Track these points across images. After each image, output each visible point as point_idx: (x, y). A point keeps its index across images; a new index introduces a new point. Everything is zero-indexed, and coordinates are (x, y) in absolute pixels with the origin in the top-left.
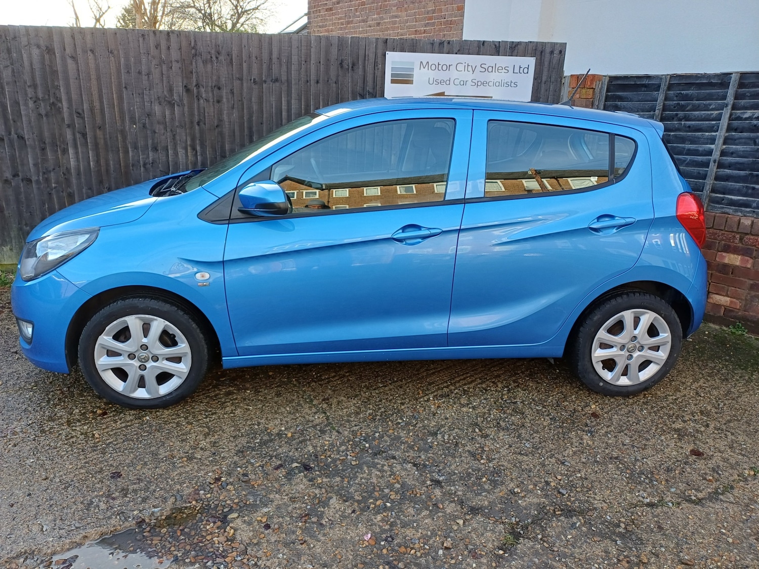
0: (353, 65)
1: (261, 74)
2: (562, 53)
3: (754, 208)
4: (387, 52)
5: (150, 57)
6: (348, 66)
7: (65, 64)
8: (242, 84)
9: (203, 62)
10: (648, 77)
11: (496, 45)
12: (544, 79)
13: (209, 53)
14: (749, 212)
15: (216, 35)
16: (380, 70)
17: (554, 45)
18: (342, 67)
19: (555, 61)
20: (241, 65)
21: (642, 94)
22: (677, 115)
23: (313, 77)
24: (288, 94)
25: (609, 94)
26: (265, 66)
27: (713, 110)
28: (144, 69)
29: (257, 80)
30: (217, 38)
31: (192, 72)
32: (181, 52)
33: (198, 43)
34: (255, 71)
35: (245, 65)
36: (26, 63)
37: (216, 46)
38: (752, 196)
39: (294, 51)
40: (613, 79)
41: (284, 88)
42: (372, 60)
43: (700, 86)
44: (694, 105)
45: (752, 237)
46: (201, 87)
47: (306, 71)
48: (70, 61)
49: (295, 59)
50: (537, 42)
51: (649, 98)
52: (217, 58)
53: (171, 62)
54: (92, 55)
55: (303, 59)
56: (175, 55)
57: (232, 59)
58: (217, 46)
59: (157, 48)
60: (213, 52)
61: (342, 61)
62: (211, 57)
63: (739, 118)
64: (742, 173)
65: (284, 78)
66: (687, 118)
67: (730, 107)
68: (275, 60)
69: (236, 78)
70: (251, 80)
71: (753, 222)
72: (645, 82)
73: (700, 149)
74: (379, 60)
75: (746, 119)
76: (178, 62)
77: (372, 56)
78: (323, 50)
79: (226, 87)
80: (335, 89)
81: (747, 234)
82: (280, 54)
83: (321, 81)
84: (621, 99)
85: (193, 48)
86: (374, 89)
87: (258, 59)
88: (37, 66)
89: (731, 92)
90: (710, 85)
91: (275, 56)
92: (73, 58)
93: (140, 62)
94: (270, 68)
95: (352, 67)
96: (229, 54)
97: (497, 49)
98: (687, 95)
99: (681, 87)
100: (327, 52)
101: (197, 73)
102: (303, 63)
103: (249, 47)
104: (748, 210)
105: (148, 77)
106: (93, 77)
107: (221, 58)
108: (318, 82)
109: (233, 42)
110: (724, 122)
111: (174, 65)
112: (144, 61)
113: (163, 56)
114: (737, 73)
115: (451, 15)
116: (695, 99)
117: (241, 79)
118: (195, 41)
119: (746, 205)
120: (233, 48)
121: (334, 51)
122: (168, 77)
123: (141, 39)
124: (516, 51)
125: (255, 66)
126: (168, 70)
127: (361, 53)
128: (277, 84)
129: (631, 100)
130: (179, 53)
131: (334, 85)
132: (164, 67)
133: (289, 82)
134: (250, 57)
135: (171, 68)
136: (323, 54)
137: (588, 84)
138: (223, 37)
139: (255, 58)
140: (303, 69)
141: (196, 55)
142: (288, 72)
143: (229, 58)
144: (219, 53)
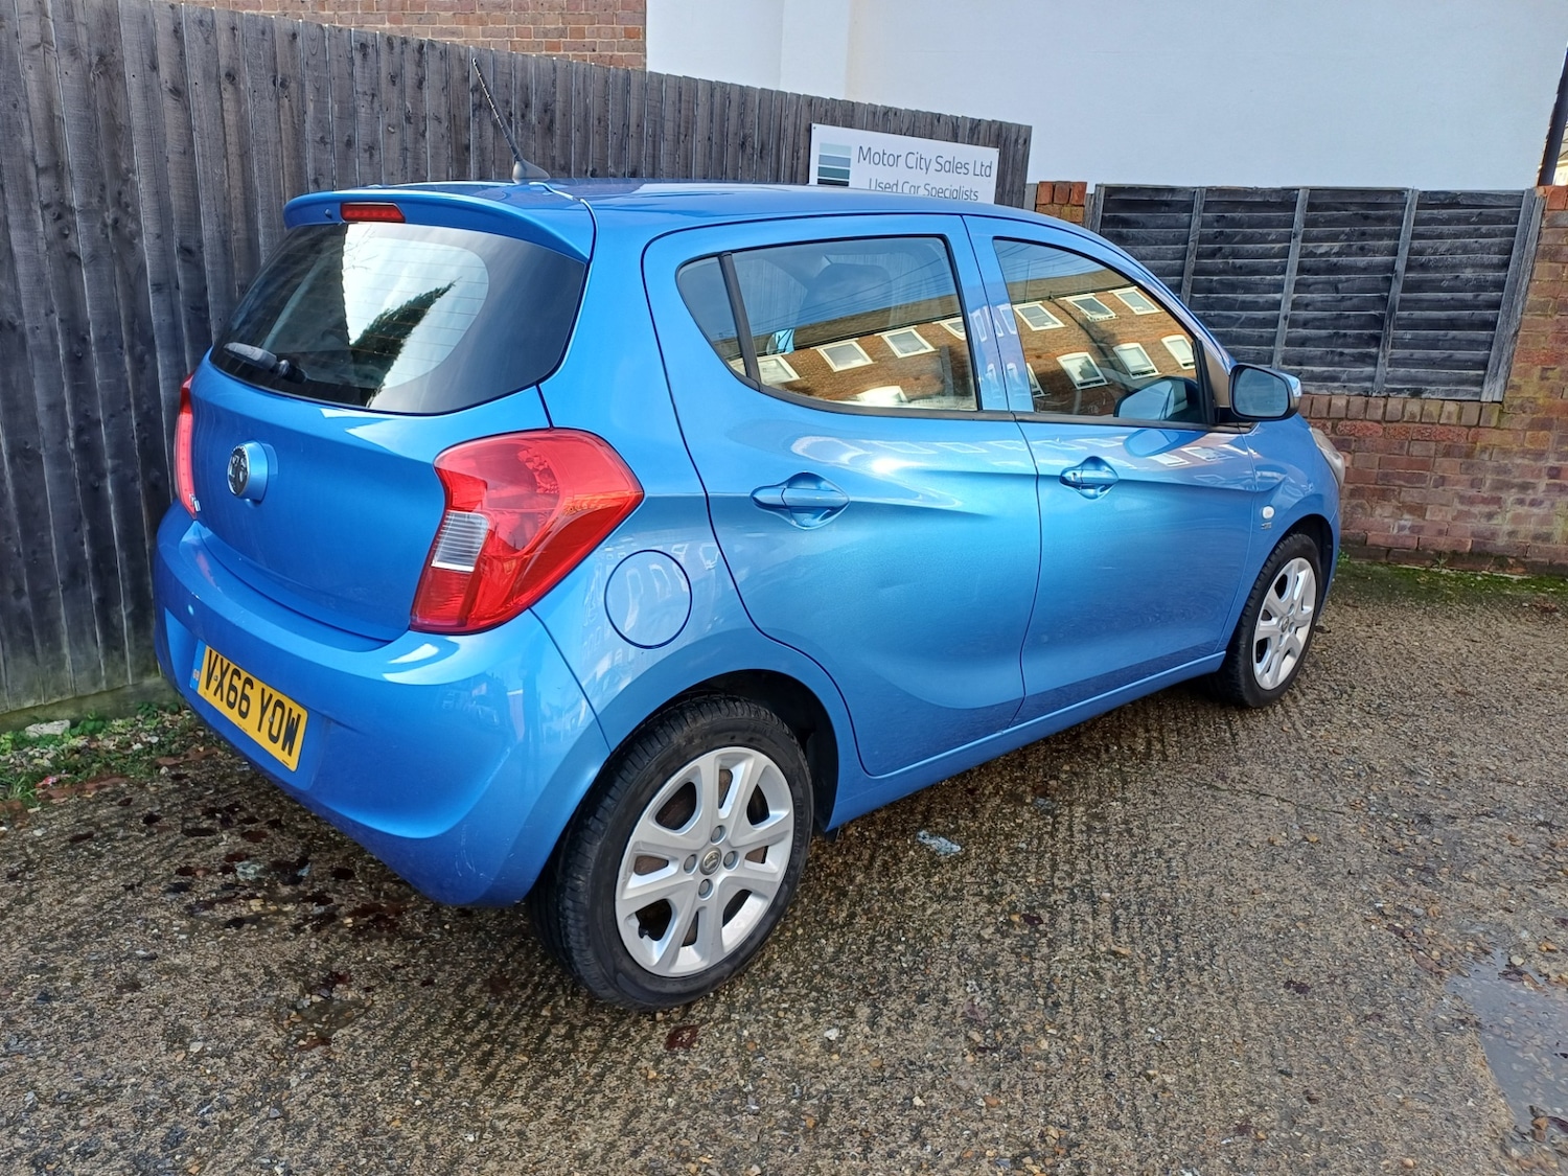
0: (762, 147)
1: (604, 159)
2: (1027, 142)
3: (1343, 382)
4: (814, 125)
5: (376, 104)
6: (754, 148)
7: (152, 112)
10: (1172, 190)
11: (953, 124)
12: (1007, 187)
13: (508, 102)
14: (1337, 388)
15: (523, 62)
16: (802, 161)
17: (1017, 128)
18: (744, 150)
19: (1019, 157)
20: (568, 135)
21: (1162, 216)
22: (1220, 249)
25: (1107, 215)
26: (612, 141)
27: (1272, 242)
28: (361, 135)
29: (599, 171)
30: (525, 69)
31: (467, 148)
32: (447, 95)
34: (594, 152)
35: (575, 137)
36: (35, 100)
37: (521, 87)
38: (1340, 364)
39: (669, 112)
40: (1111, 191)
42: (790, 139)
43: (1252, 206)
44: (1244, 235)
45: (1349, 423)
48: (168, 102)
49: (669, 126)
50: (1001, 123)
51: (1172, 222)
52: (523, 116)
53: (425, 118)
54: (230, 88)
55: (682, 130)
56: (432, 101)
57: (552, 122)
58: (524, 87)
59: (394, 83)
60: (514, 101)
61: (745, 137)
62: (511, 114)
63: (1311, 254)
64: (1323, 332)
66: (1236, 255)
67: (1300, 238)
68: (633, 128)
70: (587, 171)
71: (1348, 402)
72: (1167, 197)
73: (1261, 300)
74: (802, 143)
75: (1322, 255)
76: (438, 120)
77: (790, 131)
78: (717, 111)
81: (1341, 419)
82: (641, 117)
84: (1127, 223)
85: (475, 89)
87: (602, 123)
88: (68, 109)
89: (1299, 215)
90: (1267, 205)
91: (633, 121)
92: (178, 92)
93: (354, 113)
94: (622, 148)
95: (762, 152)
96: (547, 109)
97: (954, 130)
98: (1233, 219)
99: (1222, 207)
100: (724, 119)
101: (482, 150)
102: (682, 137)
103: (586, 95)
104: (1336, 384)
105: (371, 155)
106: (233, 149)
107: (533, 117)
109: (557, 82)
110: (1293, 261)
111: (431, 126)
112: (363, 112)
113: (408, 105)
114: (1305, 188)
115: (610, 46)
116: (1245, 225)
119: (1334, 379)
120: (557, 96)
121: (733, 116)
122: (416, 158)
123: (357, 57)
124: (977, 136)
125: (595, 141)
126: (416, 141)
127: (775, 125)
129: (1144, 226)
130: (443, 99)
132: (410, 130)
134: (586, 119)
135: (424, 136)
136: (716, 119)
137: (1075, 197)
138: (537, 67)
139: (596, 122)
140: (681, 152)
141: (480, 106)
142: (654, 157)
143: (547, 120)
144: (527, 105)
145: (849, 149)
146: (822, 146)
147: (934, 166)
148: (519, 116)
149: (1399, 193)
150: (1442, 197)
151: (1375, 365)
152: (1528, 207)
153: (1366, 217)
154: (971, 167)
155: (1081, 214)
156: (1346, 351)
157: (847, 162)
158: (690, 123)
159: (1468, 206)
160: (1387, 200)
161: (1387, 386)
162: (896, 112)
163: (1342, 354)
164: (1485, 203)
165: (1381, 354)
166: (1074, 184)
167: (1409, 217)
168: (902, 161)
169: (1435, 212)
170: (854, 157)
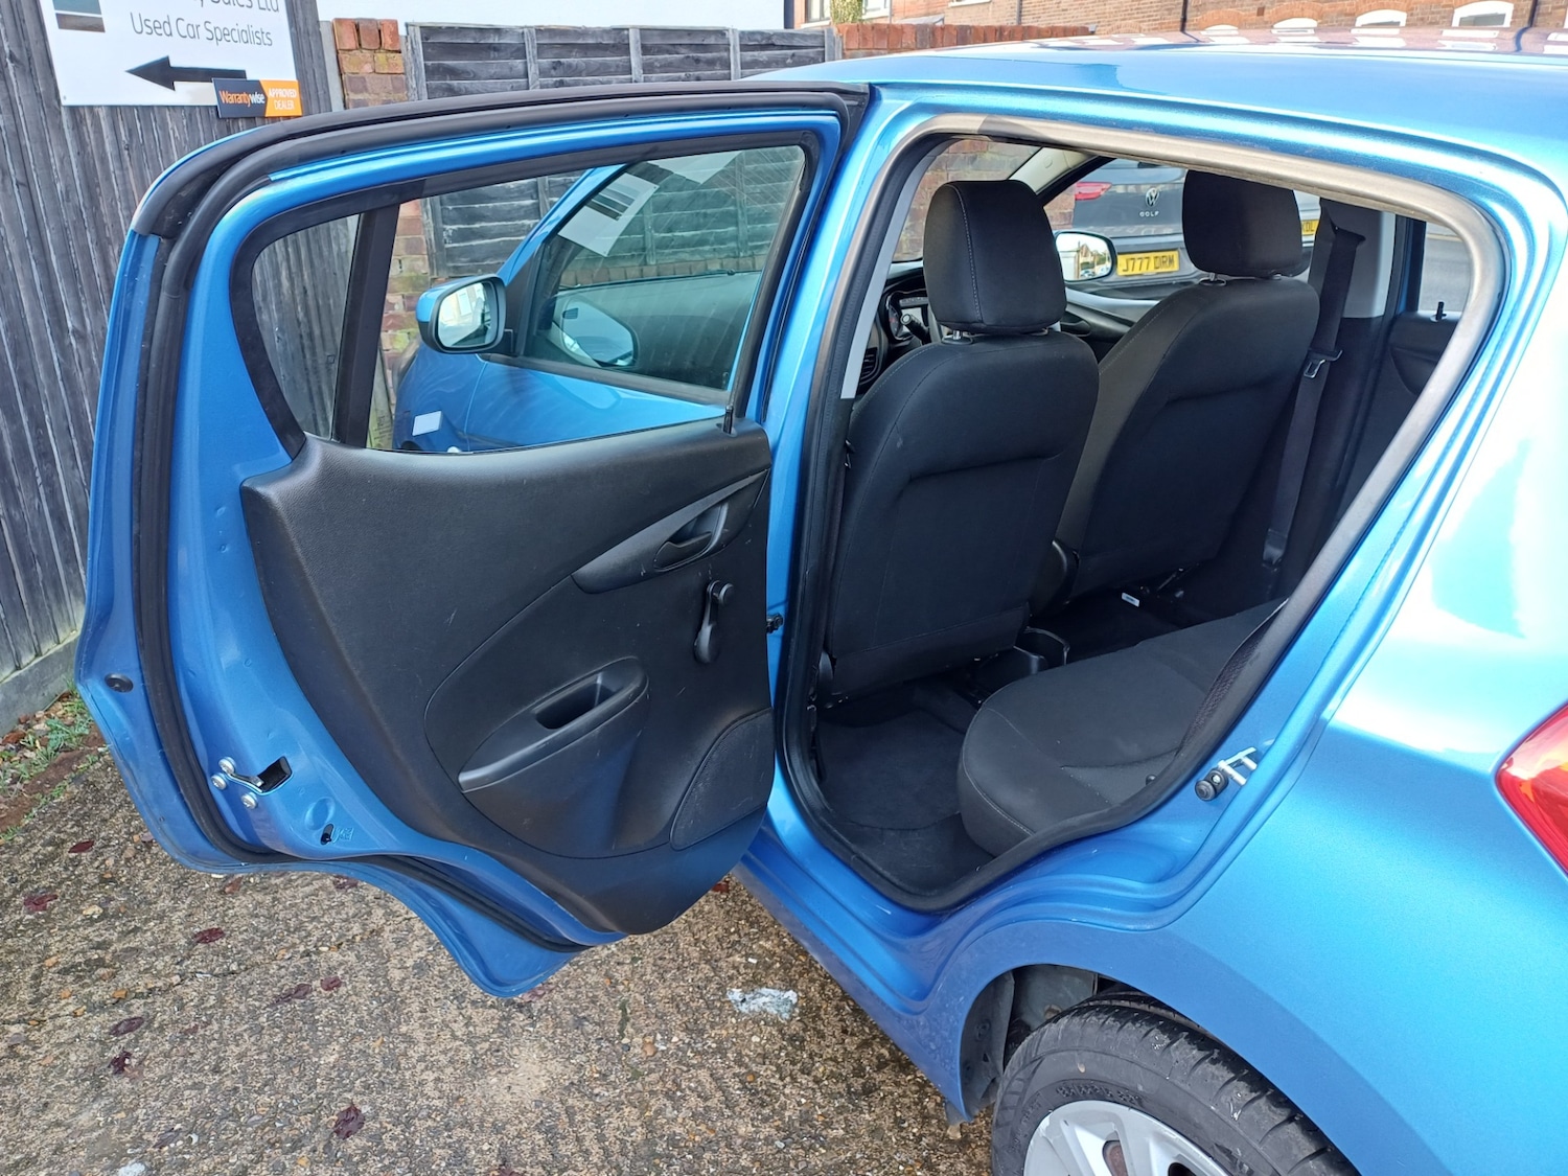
3: (712, 244)
10: (498, 31)
12: (301, 26)
21: (495, 65)
25: (431, 63)
40: (429, 32)
43: (586, 49)
51: (506, 71)
72: (493, 40)
84: (454, 73)
89: (636, 58)
90: (600, 48)
98: (570, 66)
99: (556, 51)
104: (707, 248)
114: (634, 27)
116: (584, 73)
119: (702, 242)
129: (475, 77)
137: (387, 40)
149: (721, 33)
150: (759, 37)
151: (737, 224)
152: (830, 47)
153: (697, 61)
155: (400, 62)
156: (709, 211)
159: (782, 47)
160: (711, 40)
161: (750, 244)
163: (705, 215)
164: (795, 43)
165: (740, 212)
166: (382, 22)
167: (735, 60)
169: (756, 53)
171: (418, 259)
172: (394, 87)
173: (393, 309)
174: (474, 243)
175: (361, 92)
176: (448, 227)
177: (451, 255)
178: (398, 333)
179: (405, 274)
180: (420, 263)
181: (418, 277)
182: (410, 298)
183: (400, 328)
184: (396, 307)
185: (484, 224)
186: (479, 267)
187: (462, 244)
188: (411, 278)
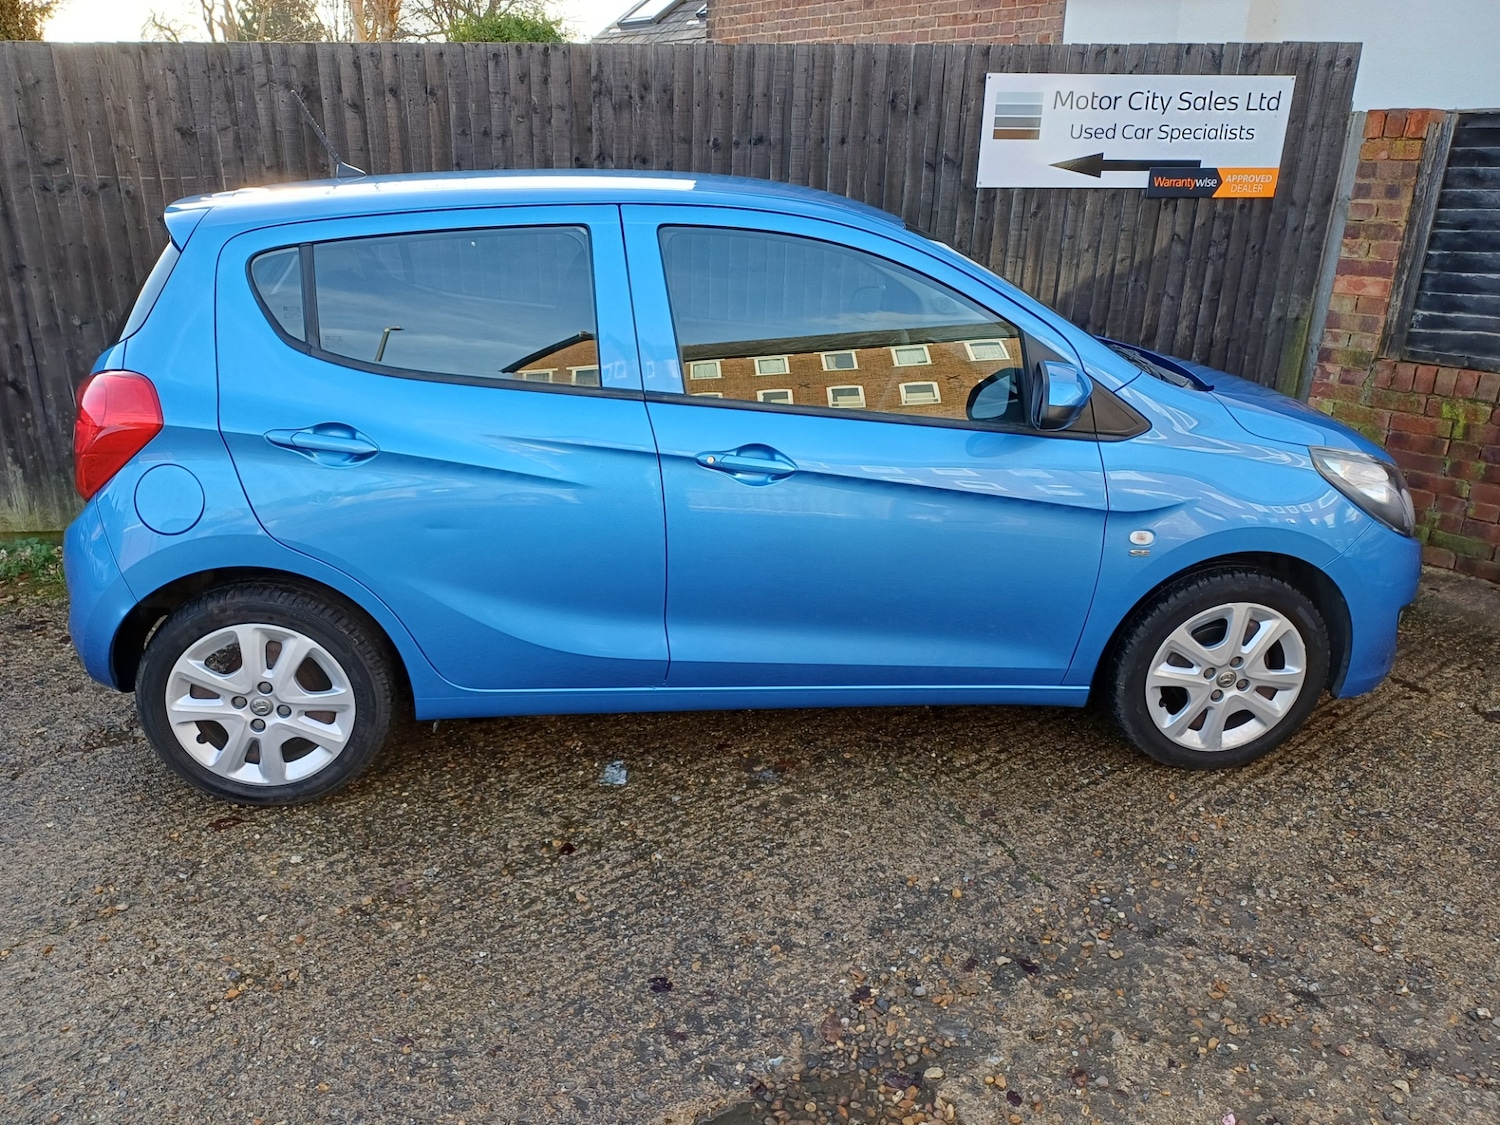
0: (918, 103)
1: (728, 129)
2: (1352, 63)
4: (988, 75)
5: (507, 100)
6: (907, 105)
7: (340, 124)
8: (690, 150)
9: (614, 109)
11: (1213, 53)
12: (1311, 120)
13: (627, 87)
15: (642, 51)
16: (972, 112)
17: (1336, 47)
18: (894, 108)
19: (1336, 81)
20: (689, 110)
23: (834, 132)
24: (781, 168)
25: (1458, 149)
26: (737, 113)
28: (496, 127)
29: (720, 140)
30: (643, 56)
31: (590, 130)
32: (570, 87)
33: (605, 69)
34: (717, 123)
35: (697, 111)
36: (264, 120)
37: (640, 72)
39: (799, 79)
40: (1467, 117)
41: (774, 156)
42: (956, 93)
46: (608, 159)
47: (821, 120)
48: (349, 114)
49: (799, 93)
50: (1301, 43)
52: (642, 98)
53: (550, 108)
54: (392, 99)
55: (815, 94)
56: (557, 94)
57: (671, 100)
58: (643, 72)
59: (522, 82)
60: (634, 86)
61: (895, 95)
62: (631, 97)
65: (774, 135)
68: (759, 98)
69: (679, 138)
70: (708, 141)
74: (972, 93)
76: (562, 108)
77: (957, 83)
78: (858, 70)
79: (658, 157)
80: (877, 153)
82: (768, 87)
83: (850, 140)
85: (596, 79)
86: (957, 151)
87: (725, 97)
88: (284, 126)
91: (759, 89)
92: (357, 107)
93: (489, 111)
94: (747, 116)
95: (916, 108)
96: (667, 90)
97: (1215, 60)
100: (866, 80)
101: (601, 130)
102: (815, 102)
103: (708, 73)
105: (504, 141)
106: (395, 144)
107: (652, 97)
108: (843, 141)
109: (676, 64)
111: (556, 114)
112: (496, 108)
113: (534, 98)
117: (688, 141)
118: (600, 64)
120: (676, 77)
121: (880, 75)
122: (543, 141)
123: (491, 65)
124: (1255, 63)
125: (718, 113)
126: (543, 127)
127: (935, 77)
128: (761, 148)
130: (566, 92)
131: (877, 145)
132: (536, 120)
133: (784, 143)
134: (708, 94)
135: (549, 122)
136: (857, 82)
137: (1411, 129)
138: (656, 54)
139: (717, 97)
140: (815, 115)
141: (600, 93)
142: (783, 123)
143: (666, 98)
144: (646, 87)
145: (1040, 95)
146: (1000, 95)
147: (1176, 102)
148: (637, 99)
154: (1242, 102)
155: (1420, 149)
157: (1038, 109)
158: (826, 87)
162: (1117, 49)
166: (1411, 112)
168: (1122, 103)
170: (1047, 103)
171: (1368, 337)
172: (1403, 173)
173: (1328, 378)
174: (1442, 332)
175: (1369, 177)
176: (1419, 312)
177: (1412, 339)
178: (1325, 401)
179: (1350, 349)
180: (1369, 341)
181: (1361, 354)
182: (1348, 371)
183: (1329, 397)
184: (1332, 377)
185: (1461, 315)
186: (1438, 356)
187: (1428, 331)
188: (1355, 353)
